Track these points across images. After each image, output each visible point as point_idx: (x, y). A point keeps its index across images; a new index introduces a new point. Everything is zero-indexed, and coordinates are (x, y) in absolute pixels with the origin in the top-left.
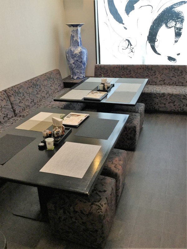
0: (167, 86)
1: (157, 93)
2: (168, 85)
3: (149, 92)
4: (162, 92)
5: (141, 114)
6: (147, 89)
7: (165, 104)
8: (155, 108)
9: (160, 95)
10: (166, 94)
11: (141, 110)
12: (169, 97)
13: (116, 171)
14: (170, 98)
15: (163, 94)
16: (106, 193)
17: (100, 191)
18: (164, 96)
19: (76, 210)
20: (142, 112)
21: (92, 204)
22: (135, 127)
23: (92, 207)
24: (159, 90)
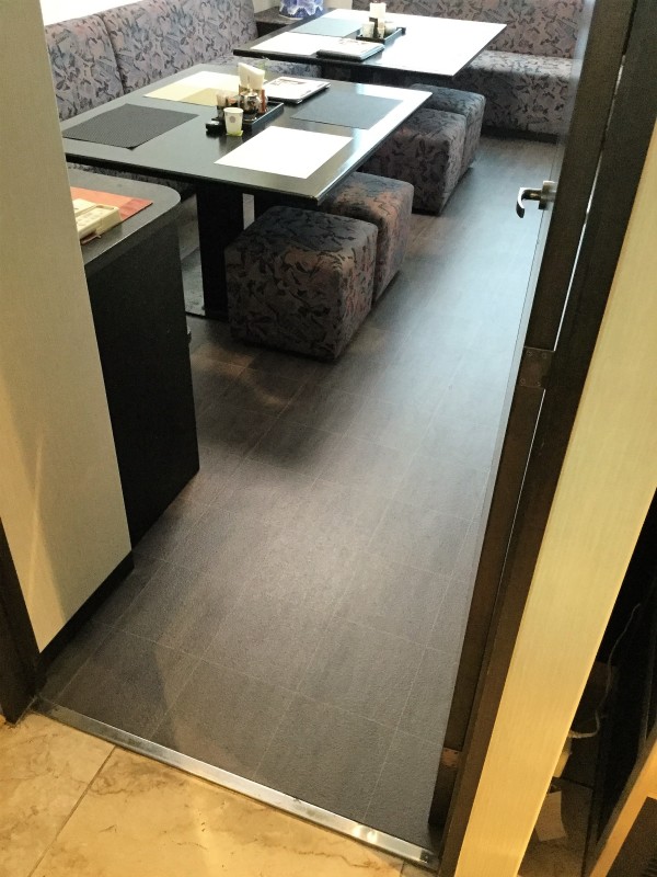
0: (561, 60)
1: (527, 75)
2: (564, 57)
3: (507, 68)
4: (543, 71)
5: (469, 118)
6: (503, 63)
7: (546, 111)
8: (517, 121)
9: (536, 82)
10: (552, 78)
11: (470, 109)
12: (558, 89)
13: (383, 214)
14: (561, 93)
15: (545, 78)
16: (354, 241)
17: (340, 238)
18: (547, 85)
19: (288, 261)
20: (473, 113)
21: (322, 253)
22: (446, 144)
23: (320, 259)
24: (534, 67)
